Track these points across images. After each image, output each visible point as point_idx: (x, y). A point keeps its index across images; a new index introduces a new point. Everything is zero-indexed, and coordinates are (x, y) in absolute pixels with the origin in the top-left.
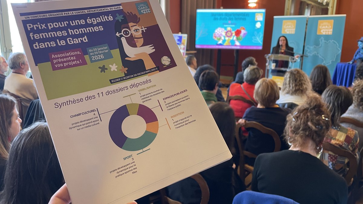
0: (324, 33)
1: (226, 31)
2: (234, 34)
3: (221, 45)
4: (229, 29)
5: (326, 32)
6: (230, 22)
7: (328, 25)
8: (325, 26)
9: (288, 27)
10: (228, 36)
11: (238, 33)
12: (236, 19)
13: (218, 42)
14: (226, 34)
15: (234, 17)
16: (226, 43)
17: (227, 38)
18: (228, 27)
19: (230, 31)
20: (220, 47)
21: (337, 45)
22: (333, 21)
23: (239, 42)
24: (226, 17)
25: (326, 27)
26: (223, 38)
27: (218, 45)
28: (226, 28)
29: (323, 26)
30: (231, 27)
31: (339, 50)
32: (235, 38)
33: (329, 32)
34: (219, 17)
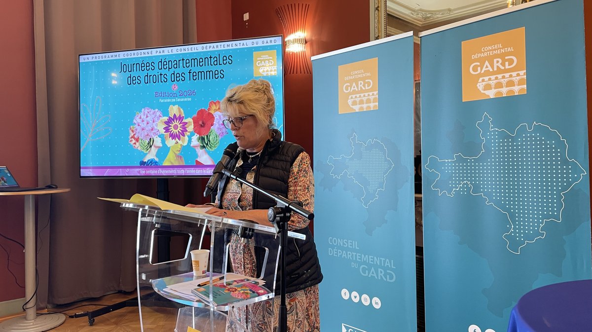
0: (491, 94)
1: (166, 119)
2: (191, 128)
3: (152, 164)
4: (174, 110)
5: (499, 85)
6: (175, 87)
7: (502, 56)
8: (491, 59)
9: (354, 87)
10: (173, 136)
11: (203, 122)
12: (194, 76)
13: (145, 155)
14: (167, 130)
15: (186, 71)
16: (170, 159)
17: (170, 142)
18: (174, 104)
19: (180, 118)
20: (153, 172)
21: (561, 145)
22: (519, 34)
23: (208, 153)
24: (163, 72)
25: (497, 63)
26: (158, 142)
27: (143, 164)
28: (164, 110)
29: (482, 61)
30: (180, 104)
31: (576, 169)
32: (195, 140)
33: (510, 84)
34: (143, 74)
